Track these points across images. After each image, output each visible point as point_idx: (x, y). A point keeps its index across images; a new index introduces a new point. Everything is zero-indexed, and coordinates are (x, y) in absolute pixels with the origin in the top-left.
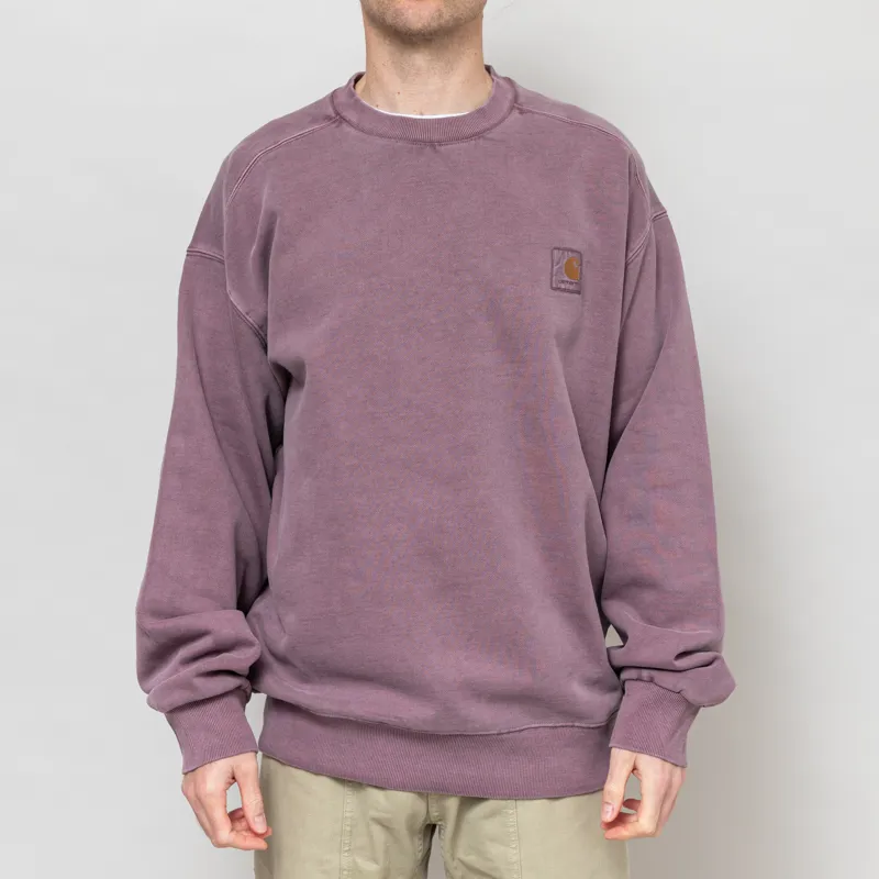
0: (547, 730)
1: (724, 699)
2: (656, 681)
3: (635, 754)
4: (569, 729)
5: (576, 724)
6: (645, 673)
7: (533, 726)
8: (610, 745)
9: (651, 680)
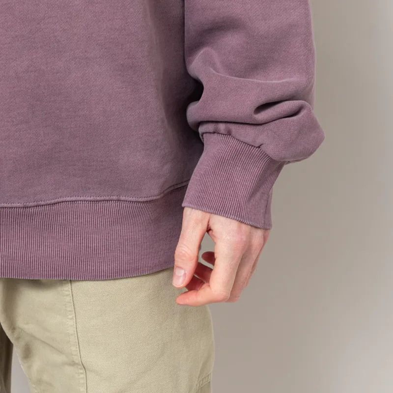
0: (86, 204)
1: (311, 153)
2: (233, 133)
3: (208, 215)
4: (114, 204)
5: (123, 198)
6: (222, 127)
7: (68, 199)
8: (183, 205)
9: (229, 133)
